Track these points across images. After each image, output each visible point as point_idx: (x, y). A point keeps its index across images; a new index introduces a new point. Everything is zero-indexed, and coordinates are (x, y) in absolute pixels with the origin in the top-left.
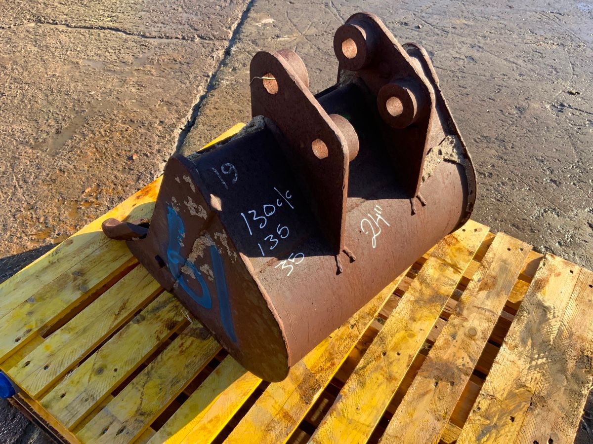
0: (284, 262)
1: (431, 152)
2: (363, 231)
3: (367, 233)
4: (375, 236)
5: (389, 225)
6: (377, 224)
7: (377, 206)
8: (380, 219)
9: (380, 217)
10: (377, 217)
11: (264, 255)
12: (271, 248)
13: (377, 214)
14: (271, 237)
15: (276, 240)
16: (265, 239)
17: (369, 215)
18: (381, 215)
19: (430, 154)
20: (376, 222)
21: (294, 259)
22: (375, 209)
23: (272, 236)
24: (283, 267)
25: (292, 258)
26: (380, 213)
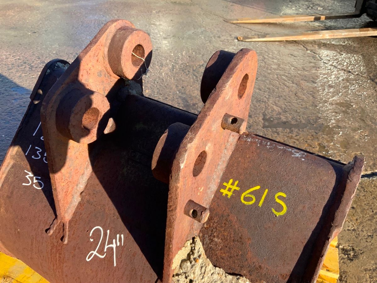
0: (31, 175)
1: (235, 278)
2: (91, 235)
3: (92, 240)
4: (95, 253)
5: (115, 265)
6: (106, 247)
7: (122, 236)
8: (112, 248)
9: (114, 246)
10: (112, 243)
11: (26, 154)
12: (33, 157)
13: (114, 241)
14: (39, 150)
15: (40, 156)
16: (36, 148)
17: (108, 231)
18: (117, 247)
19: (230, 277)
20: (107, 245)
21: (37, 181)
22: (118, 236)
23: (41, 151)
24: (27, 176)
25: (37, 179)
26: (118, 244)
